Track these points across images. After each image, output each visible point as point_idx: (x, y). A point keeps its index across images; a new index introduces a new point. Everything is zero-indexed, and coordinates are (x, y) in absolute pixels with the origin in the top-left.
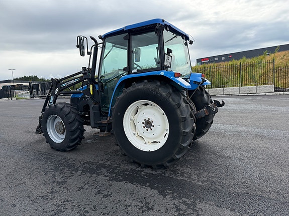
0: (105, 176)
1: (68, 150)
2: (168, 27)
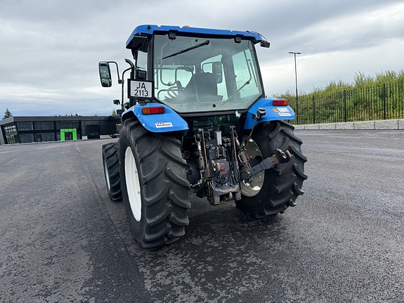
2: (173, 33)
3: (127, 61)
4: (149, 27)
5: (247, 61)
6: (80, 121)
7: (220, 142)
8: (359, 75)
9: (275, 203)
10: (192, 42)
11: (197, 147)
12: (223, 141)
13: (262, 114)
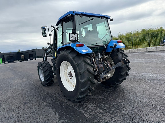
0: (47, 103)
1: (46, 85)
2: (82, 15)
3: (52, 26)
4: (74, 12)
5: (105, 26)
6: (4, 55)
7: (100, 57)
8: (119, 33)
9: (120, 79)
10: (88, 18)
11: (92, 59)
12: (101, 57)
13: (116, 46)
